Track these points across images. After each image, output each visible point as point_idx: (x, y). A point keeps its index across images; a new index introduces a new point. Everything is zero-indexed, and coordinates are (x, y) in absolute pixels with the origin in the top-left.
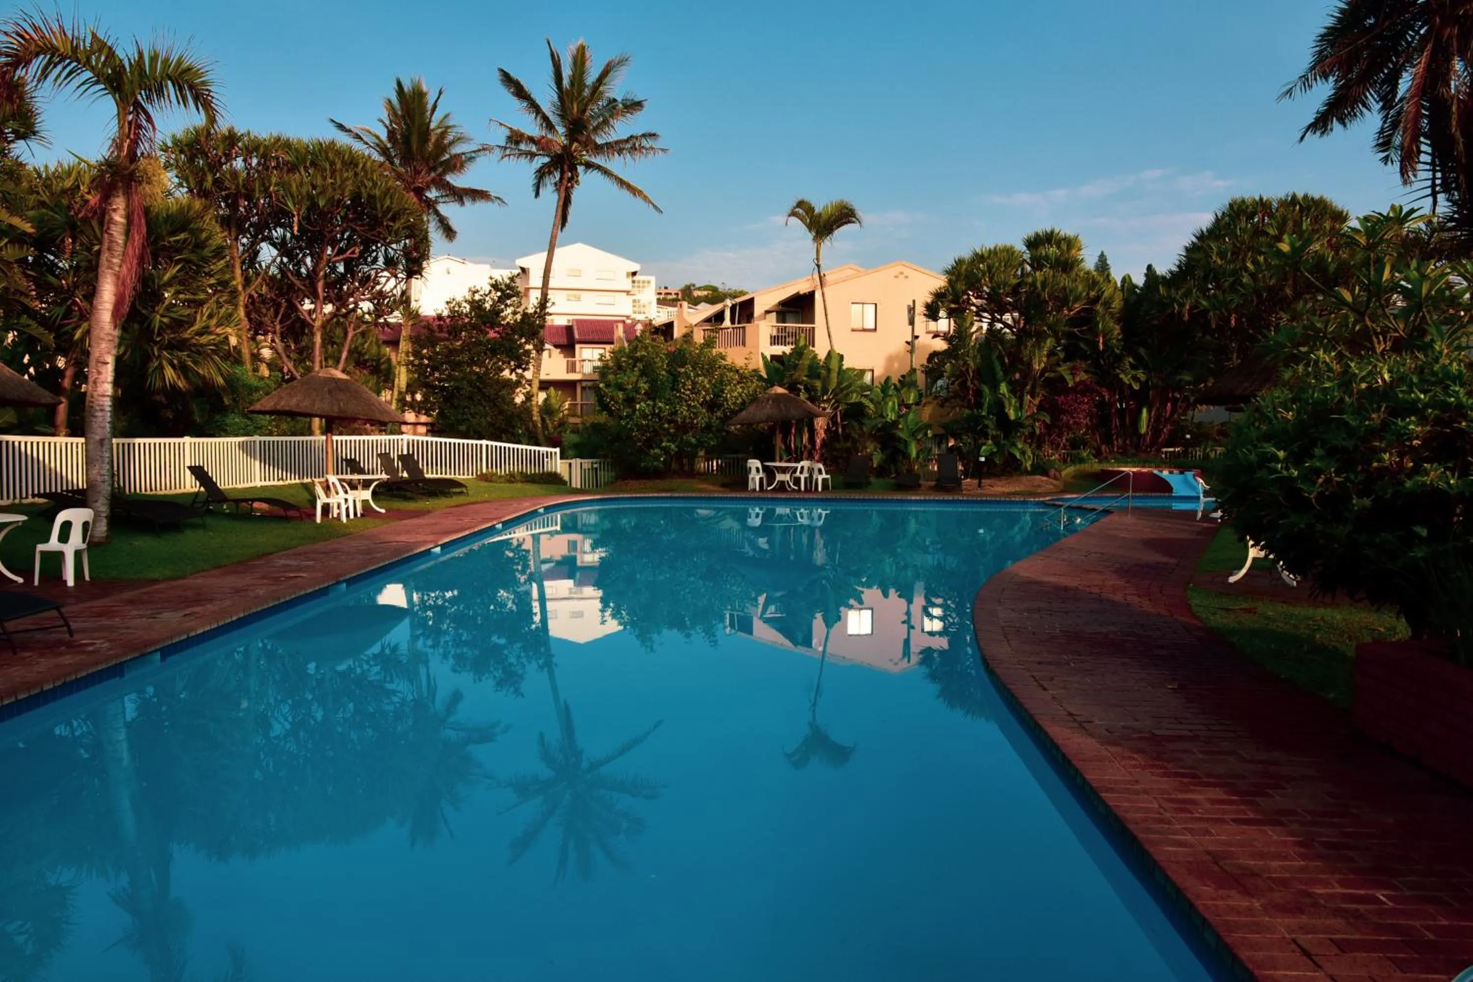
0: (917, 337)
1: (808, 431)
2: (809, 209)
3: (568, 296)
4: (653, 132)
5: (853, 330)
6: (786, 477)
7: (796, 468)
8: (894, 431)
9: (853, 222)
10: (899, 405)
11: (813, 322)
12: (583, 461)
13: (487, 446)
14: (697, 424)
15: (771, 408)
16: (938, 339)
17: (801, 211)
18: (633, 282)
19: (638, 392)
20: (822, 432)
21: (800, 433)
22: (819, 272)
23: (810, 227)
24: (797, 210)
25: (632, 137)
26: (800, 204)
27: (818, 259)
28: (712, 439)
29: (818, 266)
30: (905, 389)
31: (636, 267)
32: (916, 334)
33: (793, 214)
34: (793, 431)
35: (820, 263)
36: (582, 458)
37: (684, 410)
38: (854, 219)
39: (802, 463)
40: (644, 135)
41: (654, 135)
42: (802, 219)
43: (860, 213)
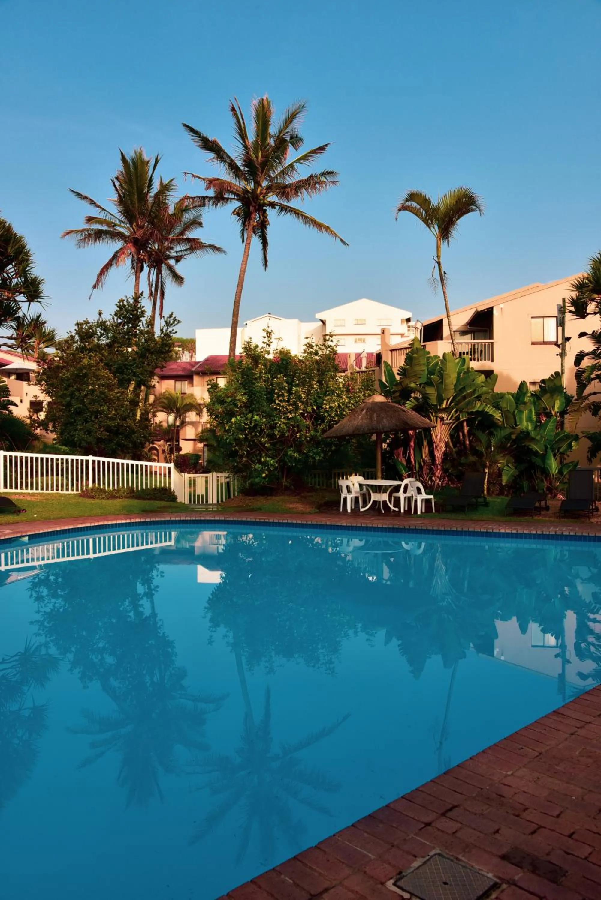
0: (568, 339)
1: (428, 444)
2: (424, 202)
3: (356, 340)
4: (330, 170)
5: (533, 343)
6: (384, 497)
7: (399, 486)
8: (527, 444)
9: (473, 210)
10: (538, 414)
11: (491, 337)
12: (219, 475)
13: (94, 462)
14: (301, 437)
15: (362, 419)
16: (584, 338)
17: (415, 204)
18: (409, 327)
19: (236, 405)
20: (443, 445)
21: (419, 446)
22: (440, 270)
23: (427, 222)
24: (410, 203)
25: (311, 176)
26: (412, 197)
27: (438, 256)
28: (318, 454)
29: (439, 263)
30: (548, 395)
31: (408, 315)
32: (567, 335)
33: (404, 208)
34: (412, 444)
35: (441, 261)
36: (218, 471)
37: (281, 423)
38: (474, 207)
39: (406, 481)
40: (323, 174)
41: (332, 173)
42: (417, 213)
43: (481, 201)
